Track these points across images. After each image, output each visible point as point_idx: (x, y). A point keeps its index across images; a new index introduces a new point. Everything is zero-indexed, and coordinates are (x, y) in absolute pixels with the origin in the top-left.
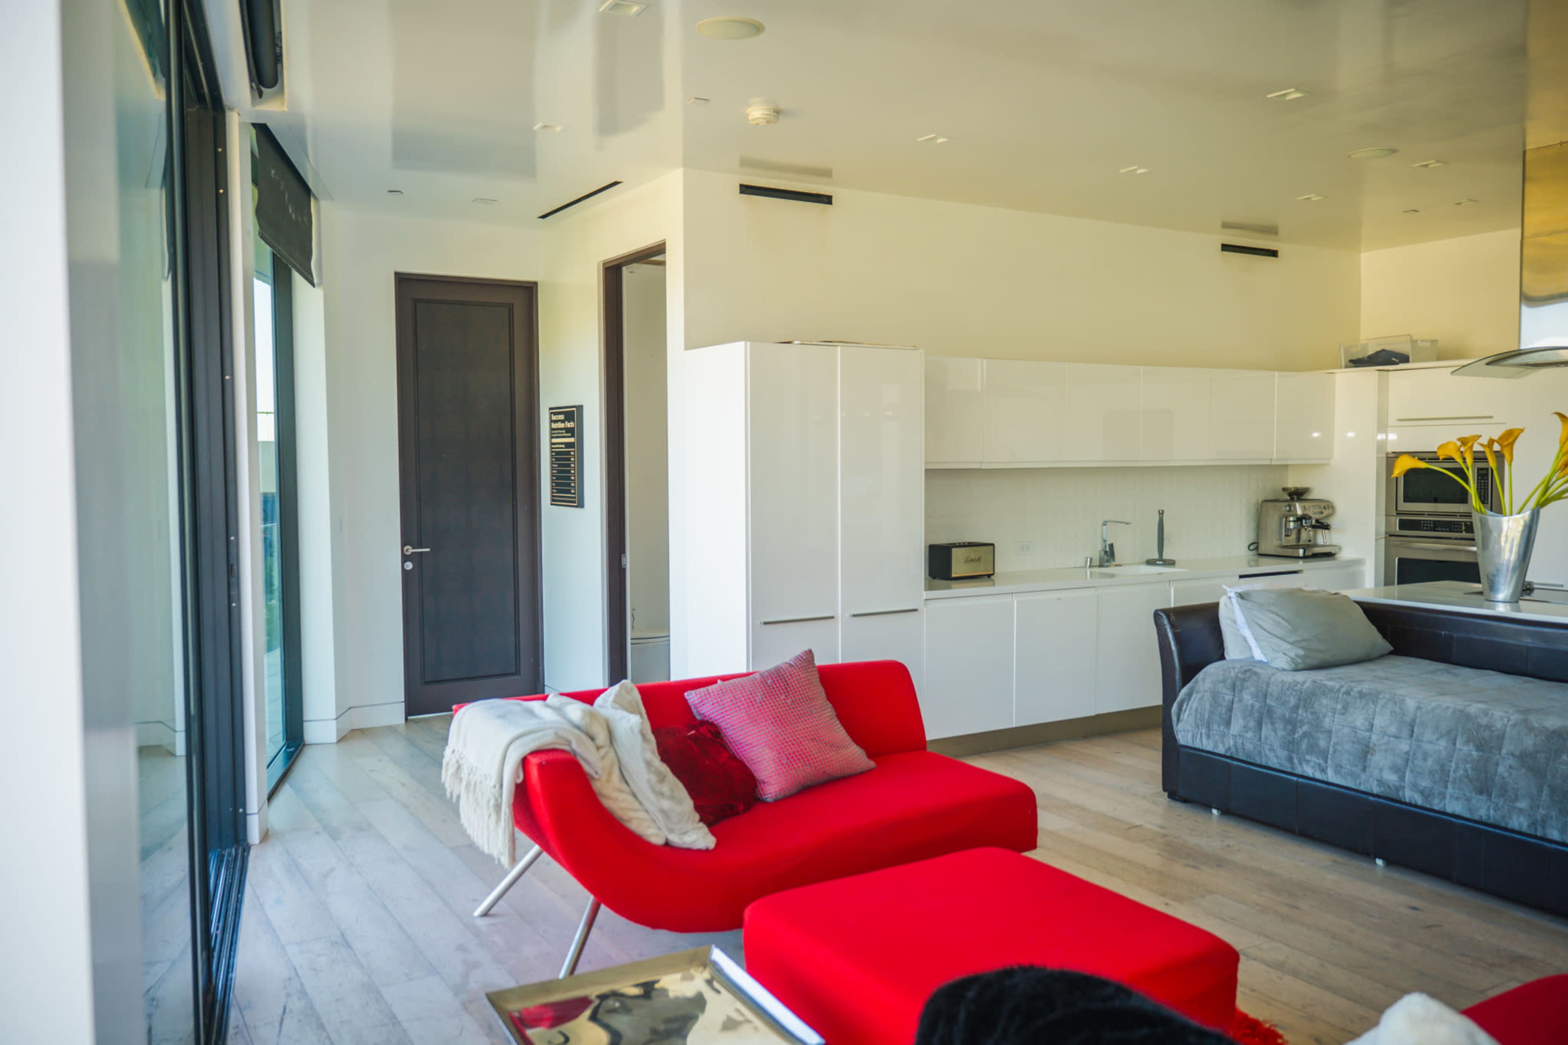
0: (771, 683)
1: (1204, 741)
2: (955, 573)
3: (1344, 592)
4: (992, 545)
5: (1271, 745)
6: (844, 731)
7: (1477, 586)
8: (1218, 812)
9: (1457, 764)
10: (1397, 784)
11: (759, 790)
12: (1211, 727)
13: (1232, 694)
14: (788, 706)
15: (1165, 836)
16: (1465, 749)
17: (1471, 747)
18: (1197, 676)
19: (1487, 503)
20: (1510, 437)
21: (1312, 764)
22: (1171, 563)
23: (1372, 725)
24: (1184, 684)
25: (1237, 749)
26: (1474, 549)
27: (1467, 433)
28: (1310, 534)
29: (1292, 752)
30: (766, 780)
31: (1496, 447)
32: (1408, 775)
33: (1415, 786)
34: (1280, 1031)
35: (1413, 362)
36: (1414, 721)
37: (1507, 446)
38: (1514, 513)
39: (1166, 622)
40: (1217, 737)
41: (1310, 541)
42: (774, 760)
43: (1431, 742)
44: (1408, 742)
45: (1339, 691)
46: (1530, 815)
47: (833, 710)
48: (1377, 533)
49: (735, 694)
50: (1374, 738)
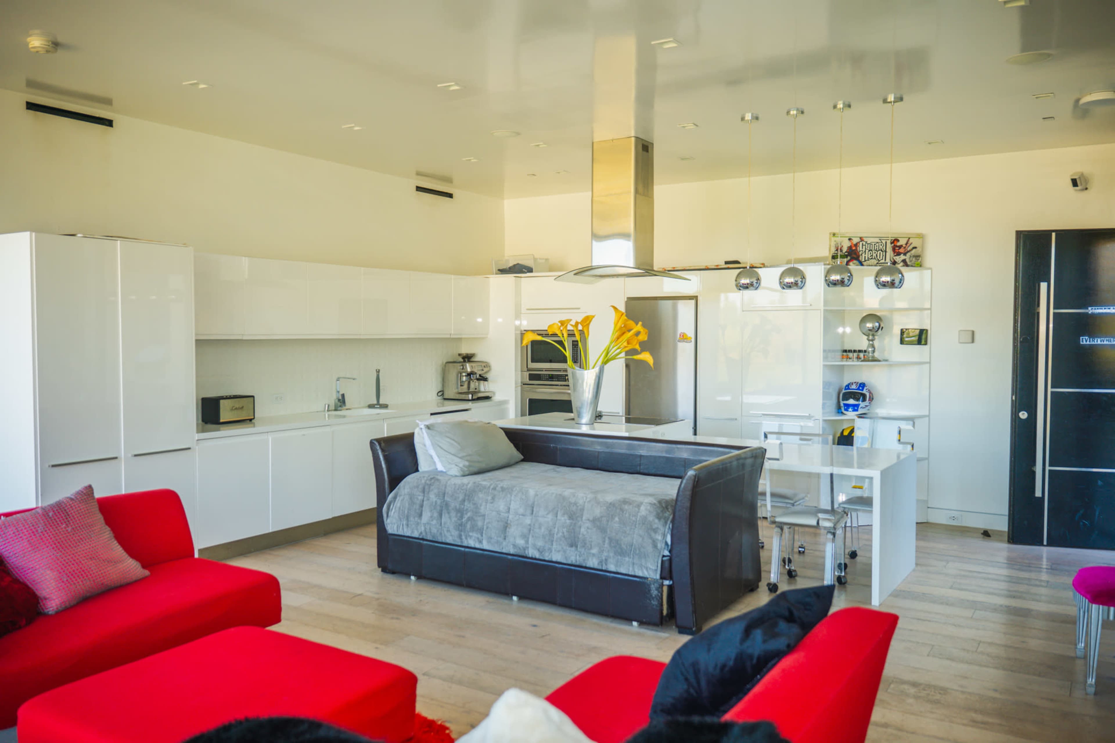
0: (52, 515)
1: (405, 530)
2: (223, 419)
3: (493, 422)
4: (253, 397)
5: (448, 528)
6: (121, 549)
7: (571, 415)
8: (415, 578)
9: (558, 530)
10: (524, 546)
11: (41, 606)
12: (409, 519)
13: (423, 495)
14: (69, 533)
15: (378, 599)
16: (563, 519)
17: (566, 517)
18: (400, 484)
19: (578, 363)
20: (587, 320)
21: (473, 538)
22: (385, 406)
23: (509, 509)
24: (391, 490)
25: (426, 533)
26: (569, 391)
27: (564, 318)
28: (476, 385)
29: (461, 531)
30: (48, 596)
31: (580, 327)
32: (531, 540)
33: (534, 546)
34: (447, 725)
35: (536, 272)
36: (533, 503)
37: (585, 326)
38: (590, 368)
39: (378, 448)
40: (414, 526)
41: (476, 389)
42: (55, 579)
43: (543, 517)
44: (530, 517)
45: (489, 487)
46: (598, 557)
47: (112, 532)
48: (516, 384)
49: (17, 527)
50: (511, 517)
